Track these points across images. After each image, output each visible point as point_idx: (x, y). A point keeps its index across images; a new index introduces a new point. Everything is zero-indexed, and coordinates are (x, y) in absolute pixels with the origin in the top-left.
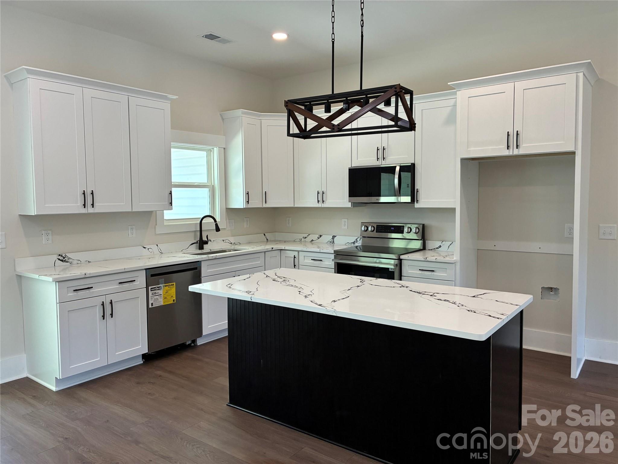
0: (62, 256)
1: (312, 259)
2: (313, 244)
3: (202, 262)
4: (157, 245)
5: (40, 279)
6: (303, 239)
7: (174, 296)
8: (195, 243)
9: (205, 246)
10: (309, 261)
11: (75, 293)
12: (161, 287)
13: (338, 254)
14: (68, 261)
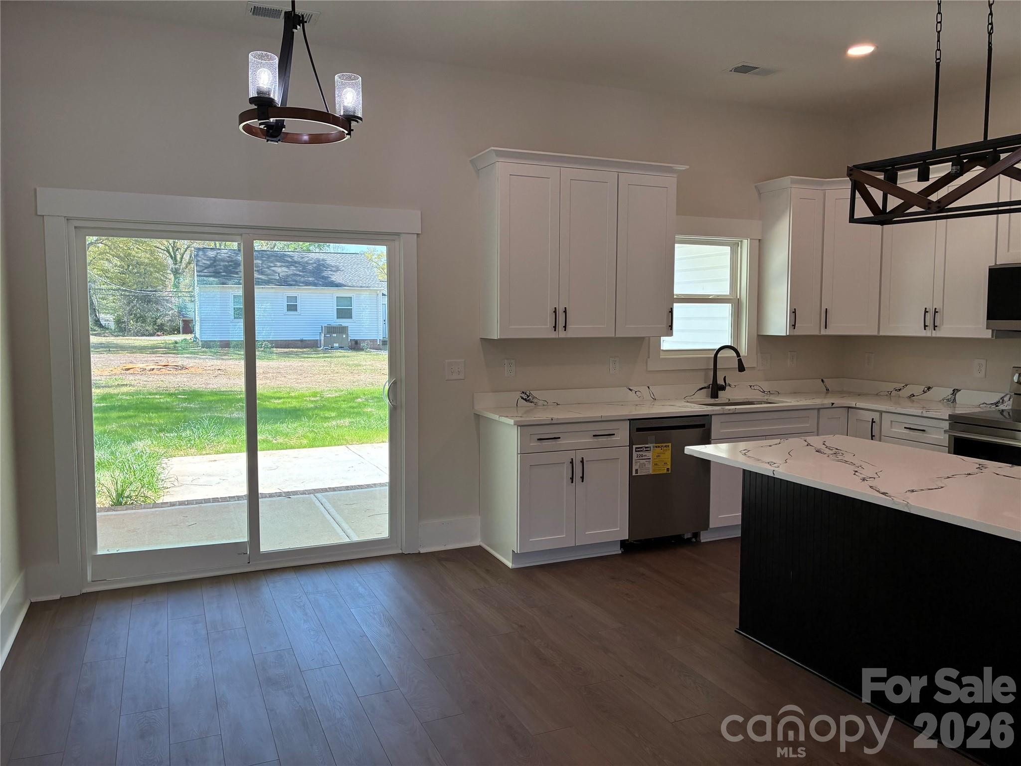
0: (526, 394)
1: (905, 428)
2: (913, 401)
3: (713, 417)
4: (649, 387)
5: (500, 420)
6: (894, 393)
7: (669, 464)
8: (705, 388)
9: (721, 393)
10: (899, 430)
11: (539, 443)
12: (650, 447)
13: (956, 421)
14: (533, 401)
